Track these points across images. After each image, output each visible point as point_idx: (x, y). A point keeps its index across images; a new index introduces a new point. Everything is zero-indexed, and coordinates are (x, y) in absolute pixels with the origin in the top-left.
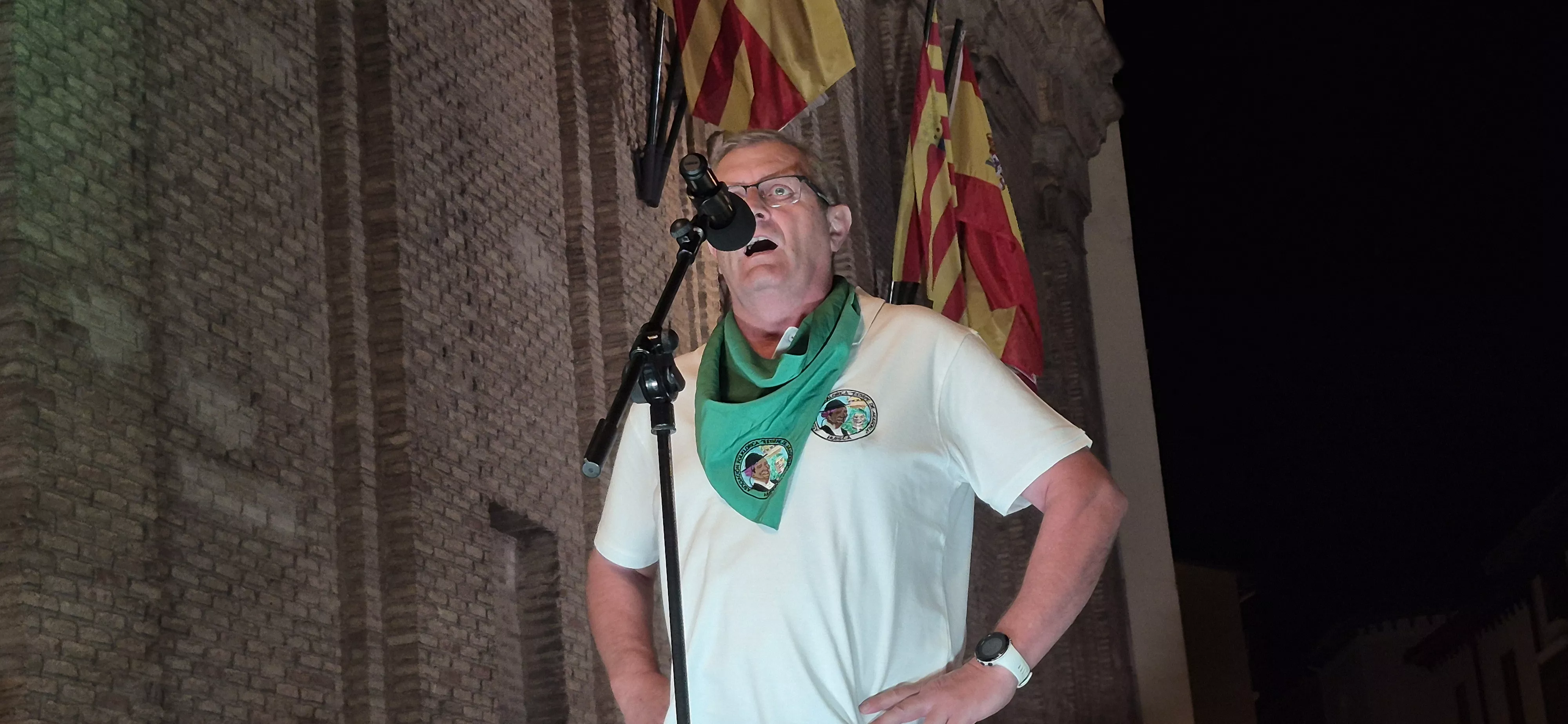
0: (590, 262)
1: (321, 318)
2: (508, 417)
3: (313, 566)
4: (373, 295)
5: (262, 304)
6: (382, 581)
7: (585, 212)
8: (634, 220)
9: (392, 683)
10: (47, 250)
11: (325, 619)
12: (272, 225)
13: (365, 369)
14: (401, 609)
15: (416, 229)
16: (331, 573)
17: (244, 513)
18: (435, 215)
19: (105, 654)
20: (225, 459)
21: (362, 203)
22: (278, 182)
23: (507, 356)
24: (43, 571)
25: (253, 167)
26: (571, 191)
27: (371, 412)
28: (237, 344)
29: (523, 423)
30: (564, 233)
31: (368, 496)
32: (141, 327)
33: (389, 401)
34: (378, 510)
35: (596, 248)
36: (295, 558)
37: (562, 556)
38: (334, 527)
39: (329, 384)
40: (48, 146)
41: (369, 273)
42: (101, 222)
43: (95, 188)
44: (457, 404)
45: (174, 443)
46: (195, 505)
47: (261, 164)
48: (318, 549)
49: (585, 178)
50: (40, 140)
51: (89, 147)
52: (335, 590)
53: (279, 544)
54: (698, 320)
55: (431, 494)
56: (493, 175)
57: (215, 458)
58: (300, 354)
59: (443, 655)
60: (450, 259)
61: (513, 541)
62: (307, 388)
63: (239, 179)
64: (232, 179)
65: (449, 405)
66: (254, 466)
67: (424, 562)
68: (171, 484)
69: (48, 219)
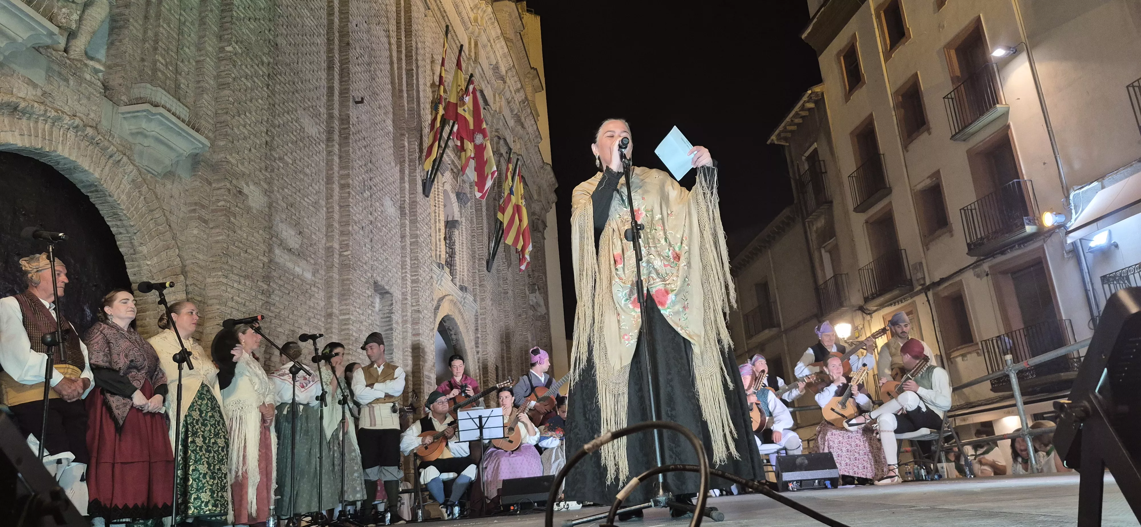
0: (407, 211)
1: (323, 211)
3: (317, 290)
4: (341, 207)
5: (304, 203)
6: (339, 298)
7: (406, 196)
8: (421, 200)
10: (236, 167)
11: (319, 308)
12: (309, 179)
13: (337, 229)
14: (344, 307)
15: (355, 188)
16: (322, 294)
17: (295, 269)
18: (361, 185)
20: (290, 250)
21: (338, 176)
22: (311, 166)
23: (380, 235)
24: (228, 272)
25: (304, 159)
26: (402, 190)
27: (338, 243)
28: (296, 214)
29: (384, 257)
30: (399, 201)
31: (336, 270)
32: (265, 200)
33: (344, 241)
34: (339, 275)
35: (409, 207)
36: (311, 286)
37: (394, 302)
38: (324, 279)
39: (325, 233)
40: (238, 133)
41: (339, 199)
42: (255, 162)
43: (253, 150)
44: (366, 245)
45: (274, 241)
46: (279, 263)
47: (306, 159)
48: (318, 285)
49: (407, 186)
50: (236, 130)
51: (252, 136)
52: (323, 299)
53: (306, 281)
54: (438, 237)
55: (356, 272)
57: (286, 250)
58: (316, 222)
59: (357, 324)
60: (366, 199)
61: (378, 295)
62: (317, 233)
63: (299, 162)
64: (296, 161)
65: (363, 245)
66: (299, 254)
67: (353, 293)
68: (273, 254)
69: (237, 157)
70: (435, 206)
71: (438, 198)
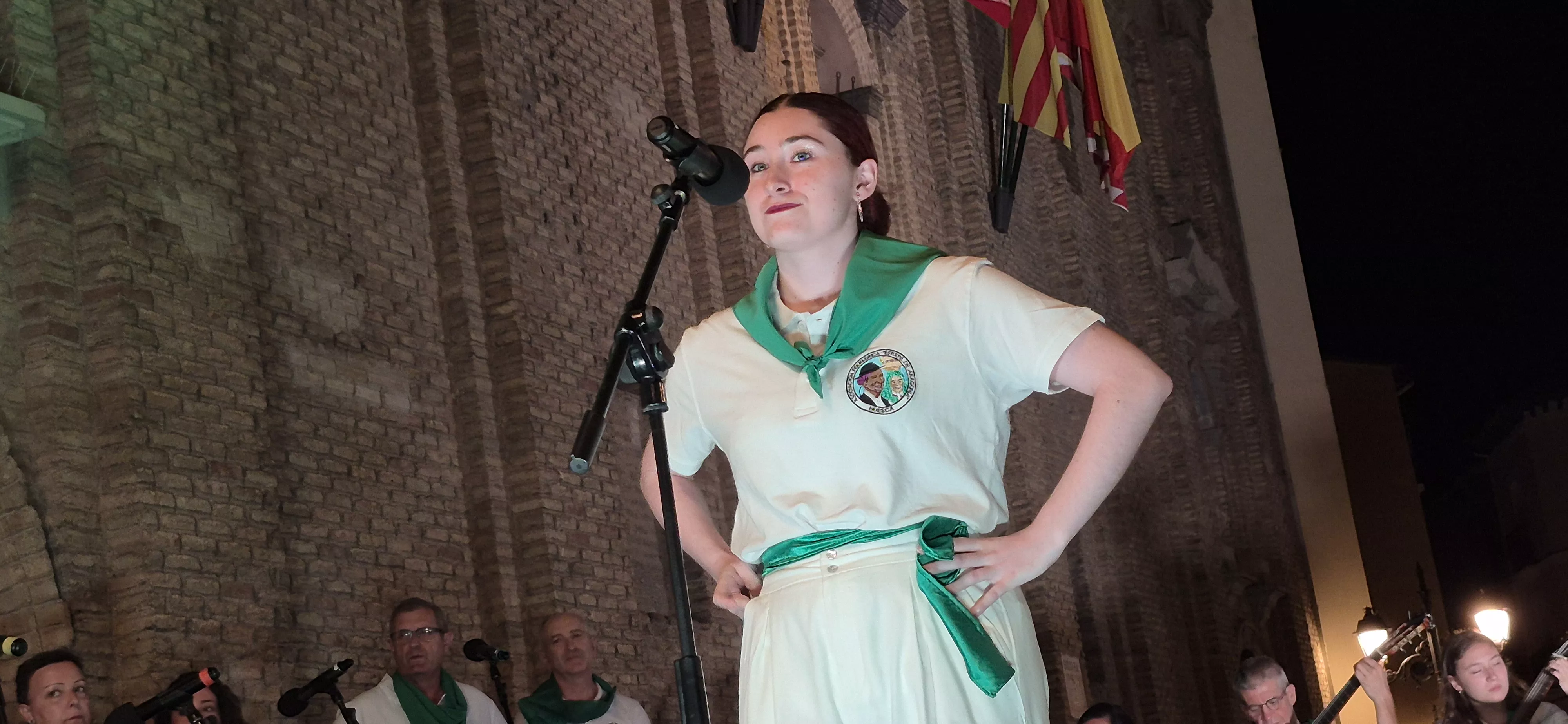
1: (420, 194)
2: (619, 276)
3: (431, 440)
4: (469, 167)
5: (359, 186)
6: (502, 450)
7: (681, 64)
8: (732, 67)
9: (520, 549)
10: (130, 151)
11: (447, 492)
12: (361, 105)
13: (467, 241)
14: (522, 476)
15: (507, 97)
16: (451, 446)
17: (357, 394)
18: (525, 81)
19: (225, 544)
20: (333, 342)
21: (450, 75)
22: (363, 62)
23: (612, 215)
24: (156, 469)
25: (337, 49)
26: (665, 43)
27: (477, 284)
28: (335, 227)
30: (662, 87)
31: (481, 366)
32: (235, 220)
33: (493, 272)
34: (493, 381)
35: (695, 98)
36: (413, 434)
38: (449, 400)
39: (433, 259)
40: (122, 48)
41: (462, 145)
42: (184, 117)
43: (175, 85)
44: (563, 269)
45: (280, 331)
46: (307, 390)
47: (344, 45)
48: (434, 424)
49: (679, 29)
50: (115, 42)
51: (164, 44)
52: (456, 462)
53: (396, 422)
55: (543, 360)
56: (584, 35)
57: (324, 344)
58: (400, 232)
59: (569, 518)
60: (545, 124)
62: (410, 265)
63: (323, 62)
64: (316, 63)
65: (555, 270)
66: (363, 347)
67: (542, 428)
68: (282, 372)
69: (129, 120)
70: (786, 63)
71: (794, 34)
